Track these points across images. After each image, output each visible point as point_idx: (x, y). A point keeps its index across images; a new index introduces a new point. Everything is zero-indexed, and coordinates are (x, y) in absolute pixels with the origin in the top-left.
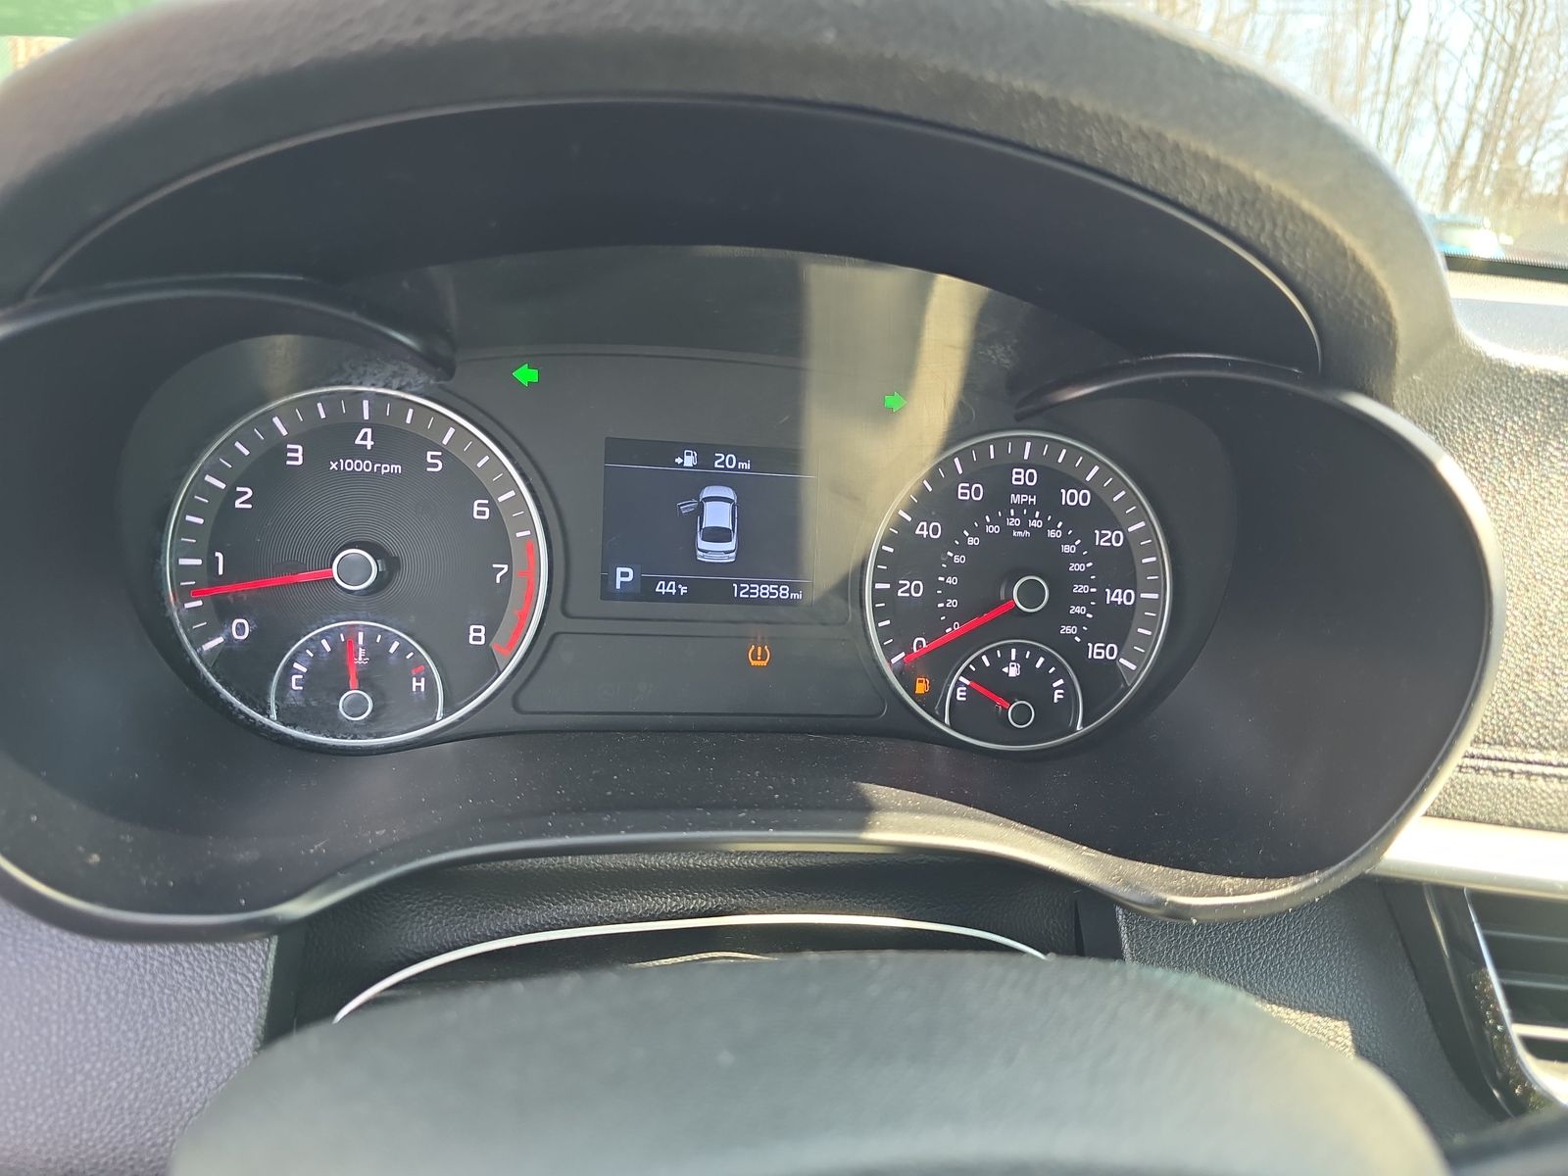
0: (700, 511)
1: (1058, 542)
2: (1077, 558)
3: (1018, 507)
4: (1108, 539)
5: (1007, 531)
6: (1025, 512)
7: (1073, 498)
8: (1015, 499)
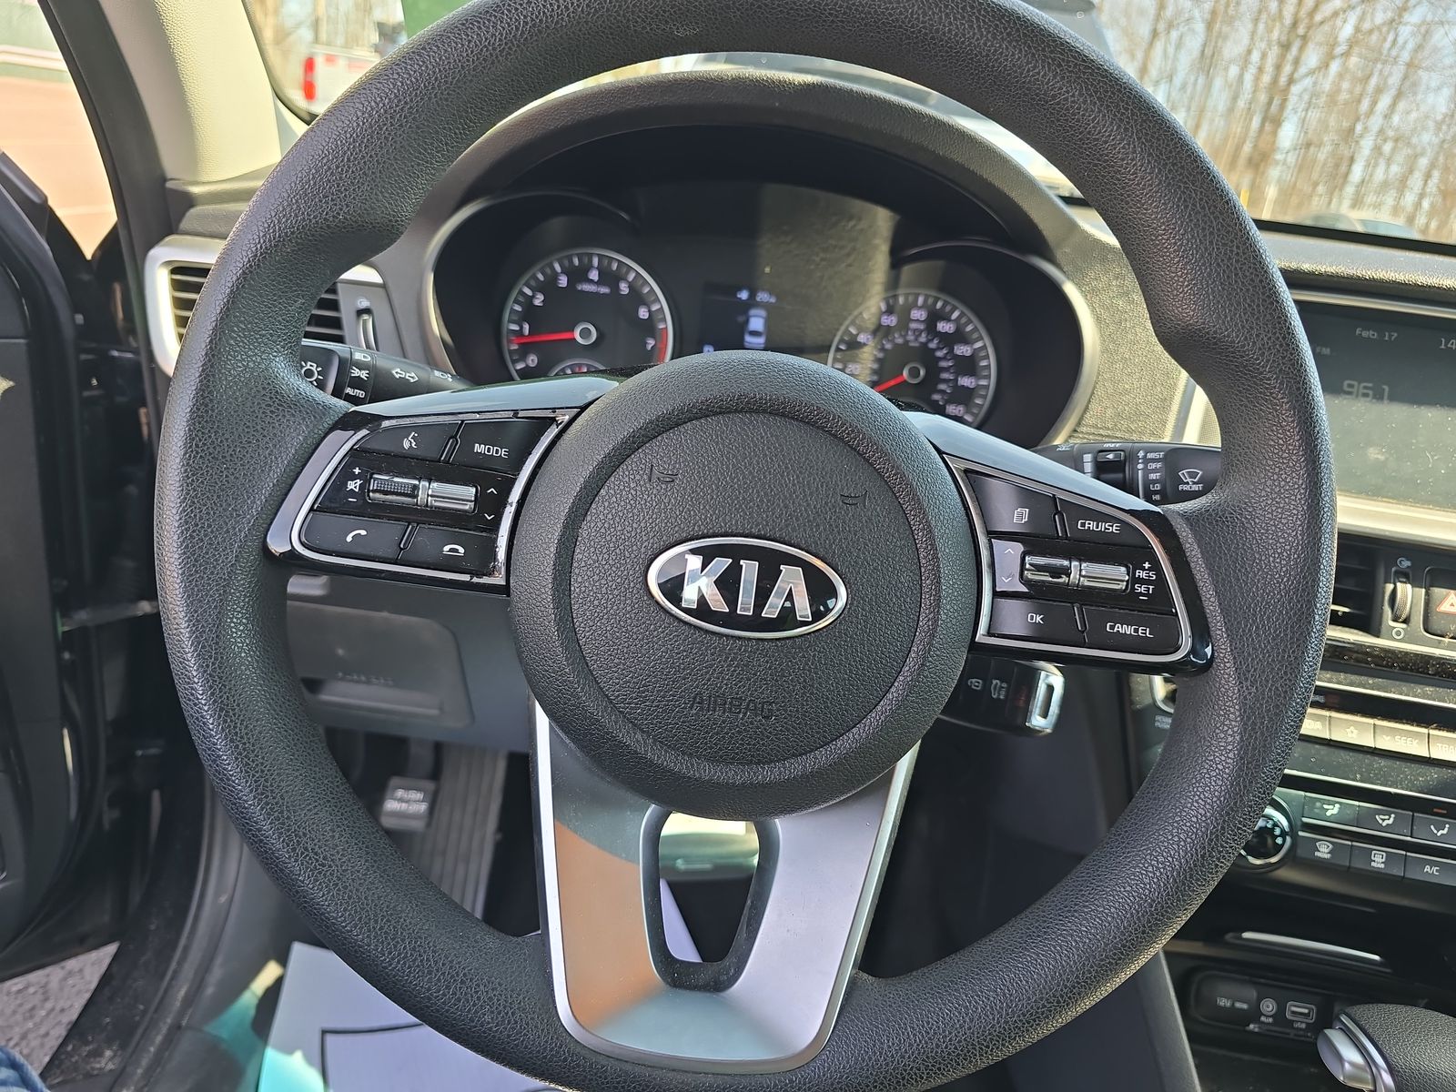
0: (747, 322)
1: (934, 350)
2: (944, 358)
3: (915, 330)
4: (963, 350)
5: (907, 342)
6: (918, 333)
7: (943, 327)
8: (913, 325)
